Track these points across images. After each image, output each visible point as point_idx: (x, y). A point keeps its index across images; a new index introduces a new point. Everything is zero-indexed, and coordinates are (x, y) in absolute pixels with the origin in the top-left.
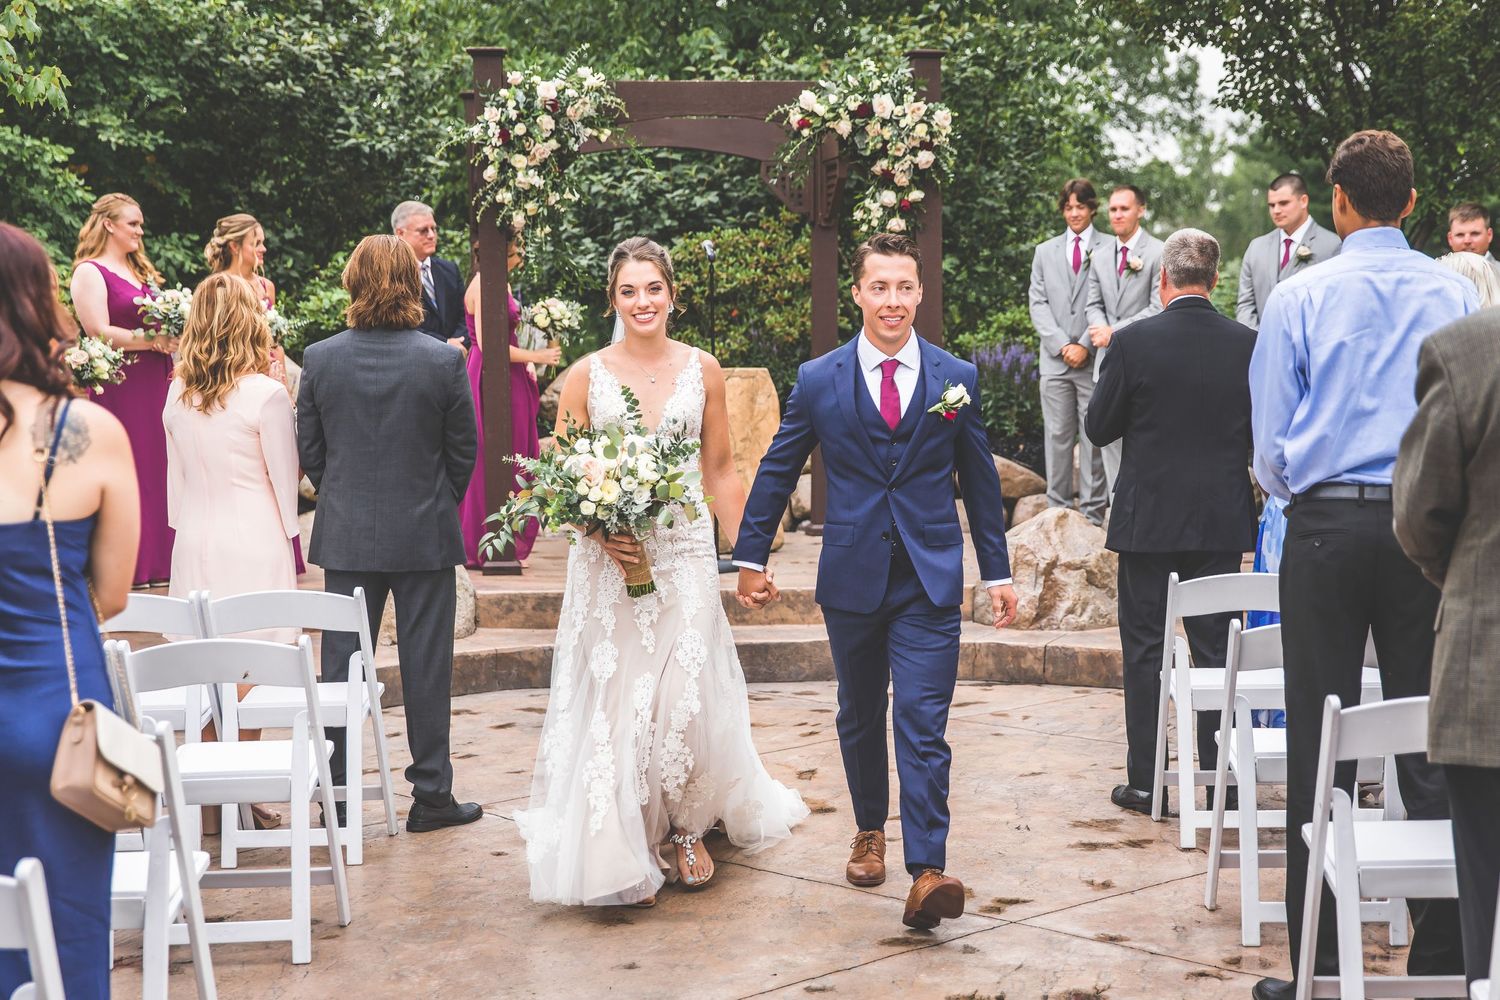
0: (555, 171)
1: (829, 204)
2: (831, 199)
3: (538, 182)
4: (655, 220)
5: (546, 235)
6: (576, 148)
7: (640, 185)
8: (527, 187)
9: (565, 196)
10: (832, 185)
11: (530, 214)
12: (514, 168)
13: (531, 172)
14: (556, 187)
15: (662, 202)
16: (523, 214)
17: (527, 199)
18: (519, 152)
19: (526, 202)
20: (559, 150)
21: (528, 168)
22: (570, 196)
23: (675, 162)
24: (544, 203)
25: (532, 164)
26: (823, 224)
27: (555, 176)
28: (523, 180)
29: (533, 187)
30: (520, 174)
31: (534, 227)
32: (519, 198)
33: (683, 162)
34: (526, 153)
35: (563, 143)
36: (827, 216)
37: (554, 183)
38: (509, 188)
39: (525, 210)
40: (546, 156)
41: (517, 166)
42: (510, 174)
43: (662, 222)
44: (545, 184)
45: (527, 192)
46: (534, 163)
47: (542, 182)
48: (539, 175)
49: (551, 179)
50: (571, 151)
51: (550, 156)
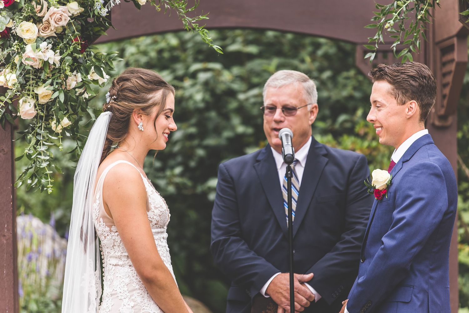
0: (76, 45)
1: (444, 96)
2: (447, 91)
3: (53, 57)
4: (225, 128)
5: (64, 129)
6: (104, 12)
7: (206, 84)
8: (38, 65)
9: (89, 77)
10: (449, 73)
11: (42, 101)
12: (21, 40)
13: (43, 45)
14: (76, 66)
15: (233, 105)
16: (33, 102)
17: (39, 81)
18: (27, 19)
19: (37, 85)
20: (81, 15)
21: (40, 39)
22: (96, 77)
23: (250, 57)
24: (61, 86)
25: (44, 34)
26: (437, 123)
27: (75, 50)
28: (32, 55)
29: (46, 63)
30: (29, 48)
31: (48, 117)
32: (27, 81)
33: (260, 55)
34: (37, 20)
36: (442, 112)
37: (75, 59)
38: (14, 66)
39: (36, 97)
40: (64, 23)
41: (25, 36)
42: (15, 48)
43: (233, 128)
44: (61, 61)
45: (37, 72)
46: (48, 33)
47: (58, 58)
48: (54, 49)
49: (71, 55)
50: (99, 17)
51: (69, 24)
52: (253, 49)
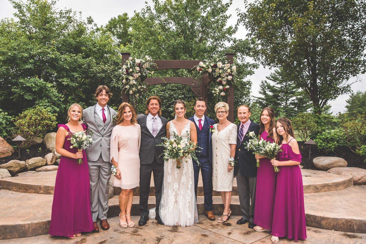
3: (135, 83)
10: (206, 90)
11: (134, 91)
12: (130, 80)
13: (134, 80)
14: (140, 85)
18: (131, 76)
19: (133, 88)
21: (133, 79)
22: (143, 87)
24: (137, 88)
27: (139, 81)
28: (132, 83)
30: (131, 81)
31: (135, 94)
32: (131, 87)
34: (133, 76)
35: (142, 74)
37: (139, 83)
38: (128, 85)
39: (132, 90)
41: (130, 79)
42: (128, 81)
44: (137, 83)
45: (133, 86)
46: (135, 79)
47: (136, 83)
48: (136, 81)
49: (138, 82)
50: (144, 76)
51: (138, 77)
52: (176, 89)
